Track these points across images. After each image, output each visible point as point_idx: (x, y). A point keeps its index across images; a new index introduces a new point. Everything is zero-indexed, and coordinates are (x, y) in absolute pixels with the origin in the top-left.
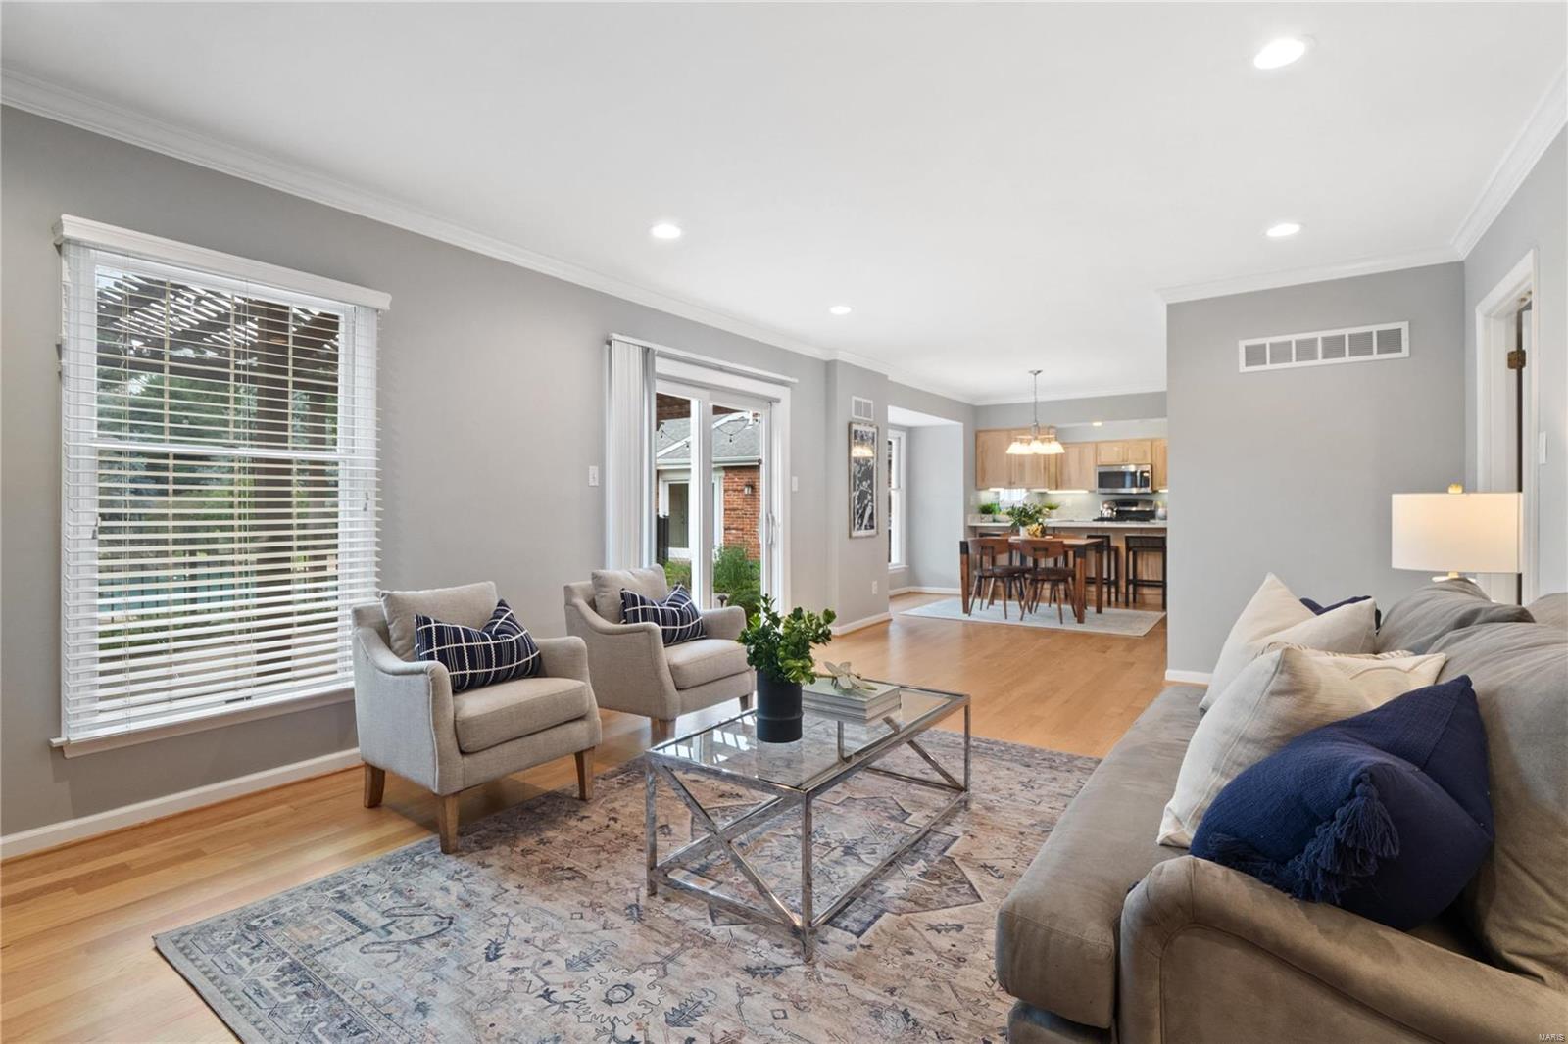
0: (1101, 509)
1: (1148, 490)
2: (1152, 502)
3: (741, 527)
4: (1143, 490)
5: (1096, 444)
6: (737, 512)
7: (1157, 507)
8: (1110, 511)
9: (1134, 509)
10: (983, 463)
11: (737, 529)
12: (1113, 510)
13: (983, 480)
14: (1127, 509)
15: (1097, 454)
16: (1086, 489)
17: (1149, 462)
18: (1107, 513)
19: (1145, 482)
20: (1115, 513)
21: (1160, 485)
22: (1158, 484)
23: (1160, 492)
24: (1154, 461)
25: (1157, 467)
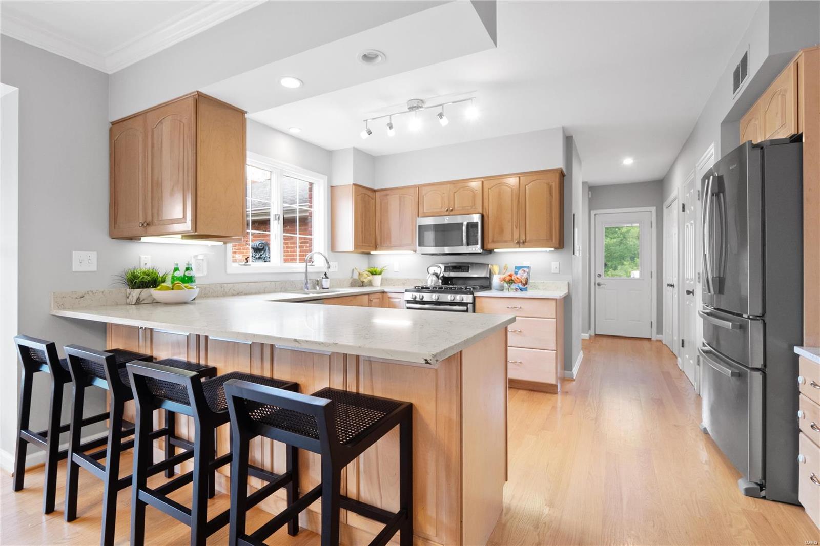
1: (477, 248)
4: (472, 249)
5: (419, 187)
7: (491, 273)
8: (434, 278)
9: (463, 275)
12: (438, 276)
15: (419, 202)
17: (480, 210)
20: (440, 281)
21: (493, 241)
22: (490, 241)
23: (496, 252)
24: (486, 209)
25: (488, 217)
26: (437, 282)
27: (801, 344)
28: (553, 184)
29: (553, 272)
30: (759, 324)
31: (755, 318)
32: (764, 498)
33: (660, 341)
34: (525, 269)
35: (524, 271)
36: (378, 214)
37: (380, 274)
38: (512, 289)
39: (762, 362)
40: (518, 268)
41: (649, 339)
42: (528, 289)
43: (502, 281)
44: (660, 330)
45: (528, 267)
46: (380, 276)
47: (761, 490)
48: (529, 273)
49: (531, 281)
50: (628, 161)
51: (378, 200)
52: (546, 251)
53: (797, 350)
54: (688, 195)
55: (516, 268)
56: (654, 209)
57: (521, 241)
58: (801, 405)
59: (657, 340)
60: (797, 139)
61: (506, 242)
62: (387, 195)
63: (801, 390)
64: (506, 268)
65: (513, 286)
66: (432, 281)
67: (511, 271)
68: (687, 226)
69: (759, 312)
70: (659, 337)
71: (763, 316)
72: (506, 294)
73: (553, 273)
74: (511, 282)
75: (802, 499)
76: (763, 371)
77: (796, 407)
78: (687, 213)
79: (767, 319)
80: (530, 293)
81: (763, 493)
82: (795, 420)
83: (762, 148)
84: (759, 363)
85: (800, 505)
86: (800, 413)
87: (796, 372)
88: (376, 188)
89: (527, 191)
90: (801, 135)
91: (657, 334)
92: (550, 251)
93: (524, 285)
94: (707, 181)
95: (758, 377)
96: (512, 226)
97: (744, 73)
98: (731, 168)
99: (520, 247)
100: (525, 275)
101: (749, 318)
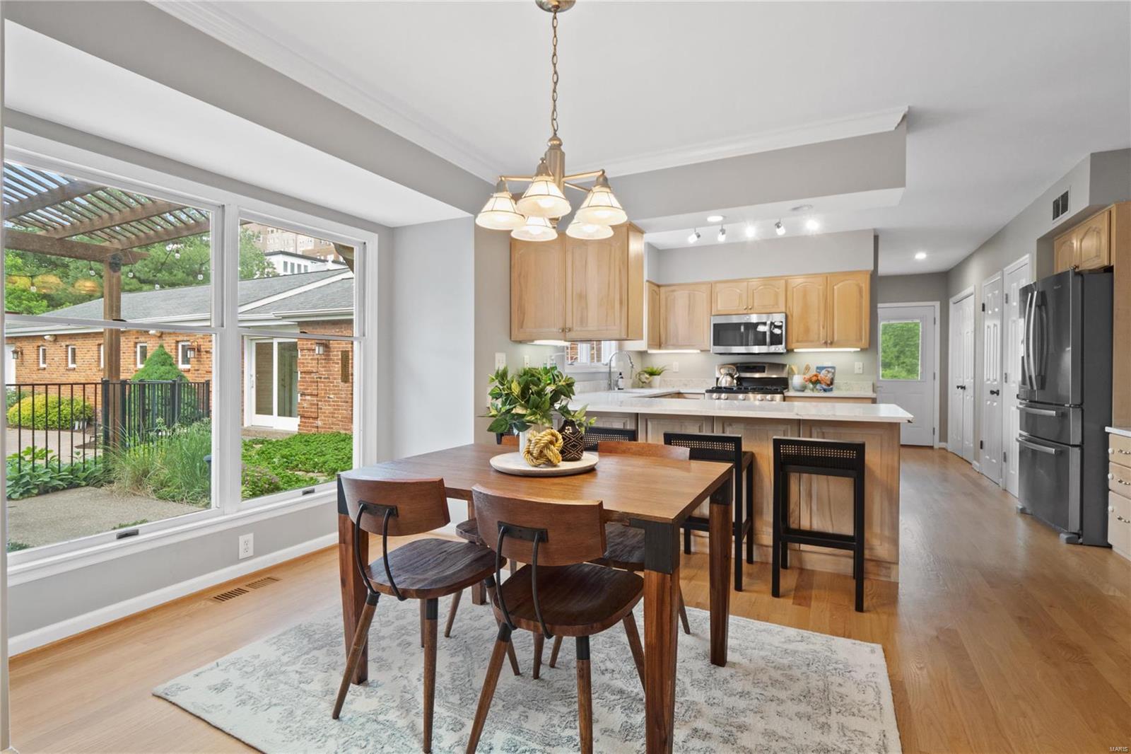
0: (717, 375)
1: (780, 348)
2: (783, 366)
3: (315, 392)
4: (773, 349)
5: (712, 285)
6: (313, 375)
7: (791, 372)
8: (729, 379)
9: (757, 375)
10: (521, 298)
11: (311, 395)
12: (732, 376)
13: (521, 325)
14: (748, 375)
15: (711, 300)
16: (698, 349)
17: (784, 310)
18: (725, 381)
19: (776, 340)
20: (735, 381)
21: (798, 341)
22: (794, 340)
23: (796, 353)
24: (789, 308)
25: (792, 316)
26: (732, 382)
27: (1110, 425)
28: (863, 285)
29: (856, 372)
30: (1079, 411)
31: (1075, 406)
32: (1081, 544)
33: (944, 449)
34: (830, 370)
35: (829, 372)
36: (662, 311)
37: (659, 374)
38: (817, 389)
39: (1080, 440)
40: (820, 369)
41: (931, 447)
42: (834, 389)
43: (806, 381)
44: (944, 436)
45: (833, 368)
46: (659, 377)
47: (1079, 538)
48: (834, 374)
49: (835, 381)
50: (921, 256)
51: (663, 297)
52: (850, 352)
53: (1107, 429)
54: (990, 295)
55: (818, 368)
56: (937, 304)
57: (829, 342)
58: (1110, 470)
59: (940, 449)
60: (1109, 270)
61: (812, 341)
62: (673, 291)
63: (1110, 459)
64: (808, 368)
65: (818, 387)
66: (726, 381)
67: (813, 372)
68: (988, 327)
69: (1078, 401)
70: (943, 445)
71: (1082, 404)
72: (808, 393)
73: (858, 374)
74: (816, 382)
75: (1110, 541)
76: (1081, 446)
77: (1107, 472)
78: (988, 313)
79: (1085, 406)
80: (834, 394)
81: (1081, 540)
82: (1106, 480)
83: (1082, 275)
84: (1078, 441)
85: (1110, 547)
86: (1110, 476)
87: (1106, 446)
88: (660, 283)
89: (836, 292)
90: (1113, 267)
91: (940, 441)
92: (855, 352)
93: (828, 385)
94: (1030, 294)
95: (1077, 450)
96: (819, 326)
97: (1065, 208)
98: (1055, 288)
99: (827, 347)
100: (830, 376)
101: (1070, 406)
